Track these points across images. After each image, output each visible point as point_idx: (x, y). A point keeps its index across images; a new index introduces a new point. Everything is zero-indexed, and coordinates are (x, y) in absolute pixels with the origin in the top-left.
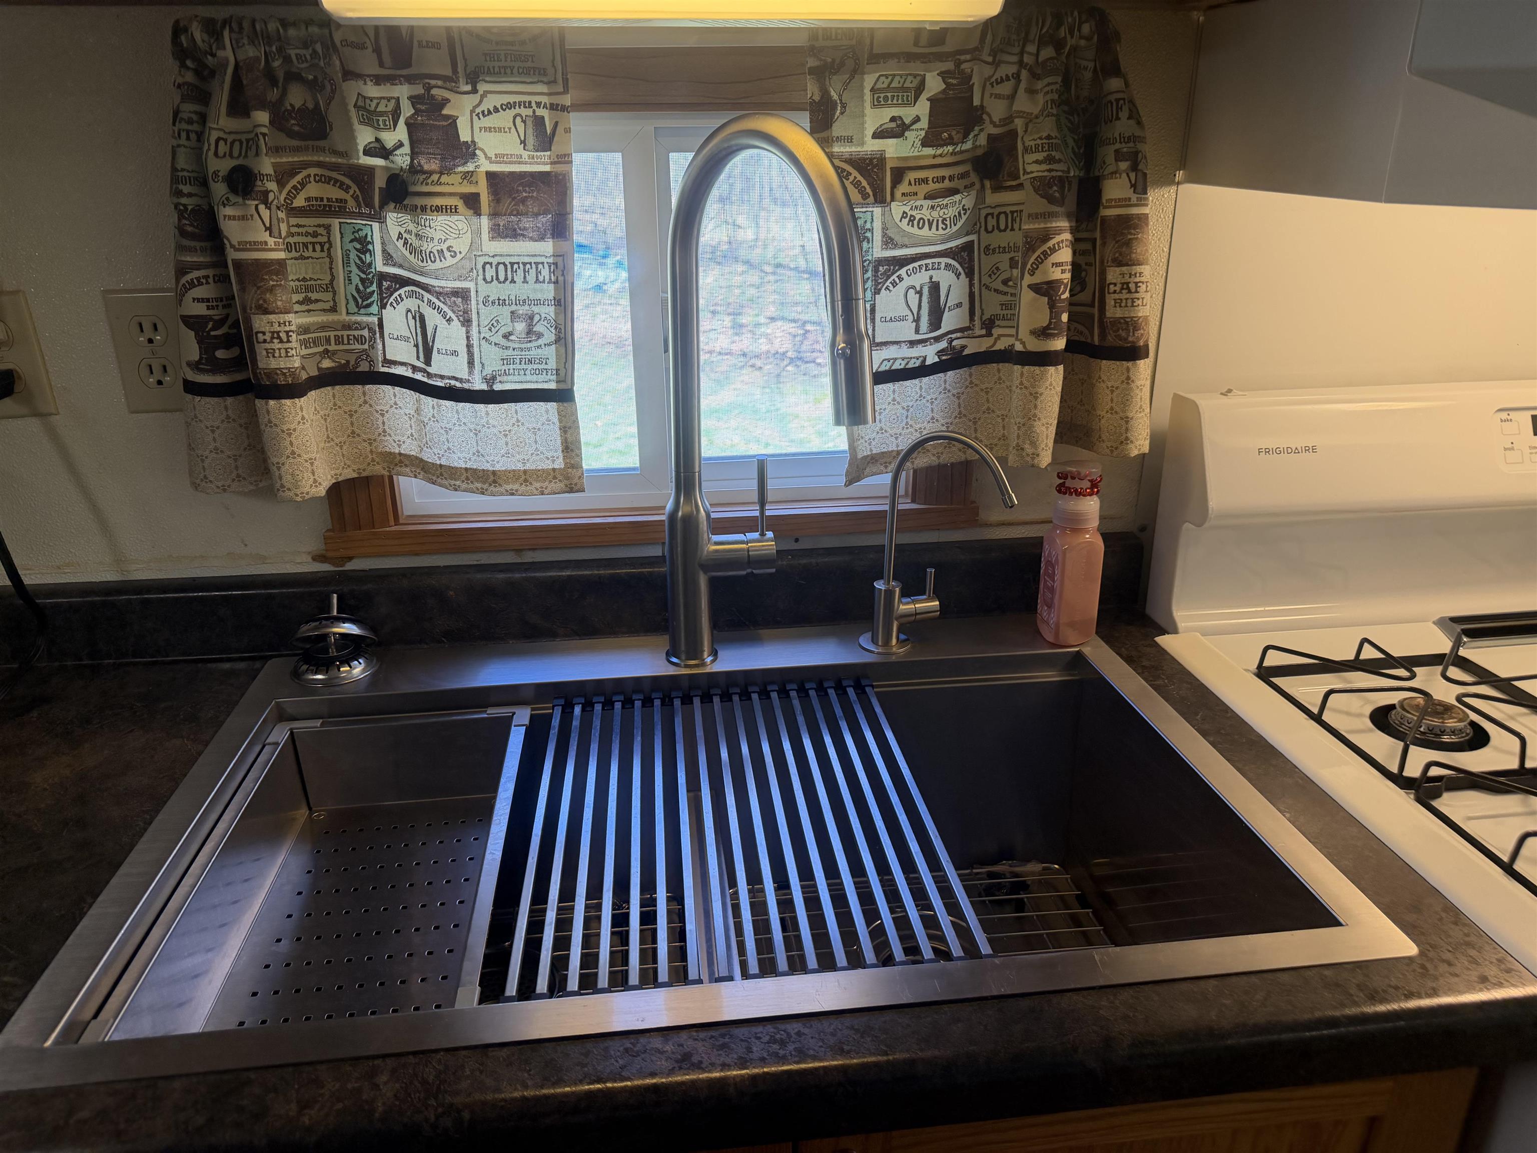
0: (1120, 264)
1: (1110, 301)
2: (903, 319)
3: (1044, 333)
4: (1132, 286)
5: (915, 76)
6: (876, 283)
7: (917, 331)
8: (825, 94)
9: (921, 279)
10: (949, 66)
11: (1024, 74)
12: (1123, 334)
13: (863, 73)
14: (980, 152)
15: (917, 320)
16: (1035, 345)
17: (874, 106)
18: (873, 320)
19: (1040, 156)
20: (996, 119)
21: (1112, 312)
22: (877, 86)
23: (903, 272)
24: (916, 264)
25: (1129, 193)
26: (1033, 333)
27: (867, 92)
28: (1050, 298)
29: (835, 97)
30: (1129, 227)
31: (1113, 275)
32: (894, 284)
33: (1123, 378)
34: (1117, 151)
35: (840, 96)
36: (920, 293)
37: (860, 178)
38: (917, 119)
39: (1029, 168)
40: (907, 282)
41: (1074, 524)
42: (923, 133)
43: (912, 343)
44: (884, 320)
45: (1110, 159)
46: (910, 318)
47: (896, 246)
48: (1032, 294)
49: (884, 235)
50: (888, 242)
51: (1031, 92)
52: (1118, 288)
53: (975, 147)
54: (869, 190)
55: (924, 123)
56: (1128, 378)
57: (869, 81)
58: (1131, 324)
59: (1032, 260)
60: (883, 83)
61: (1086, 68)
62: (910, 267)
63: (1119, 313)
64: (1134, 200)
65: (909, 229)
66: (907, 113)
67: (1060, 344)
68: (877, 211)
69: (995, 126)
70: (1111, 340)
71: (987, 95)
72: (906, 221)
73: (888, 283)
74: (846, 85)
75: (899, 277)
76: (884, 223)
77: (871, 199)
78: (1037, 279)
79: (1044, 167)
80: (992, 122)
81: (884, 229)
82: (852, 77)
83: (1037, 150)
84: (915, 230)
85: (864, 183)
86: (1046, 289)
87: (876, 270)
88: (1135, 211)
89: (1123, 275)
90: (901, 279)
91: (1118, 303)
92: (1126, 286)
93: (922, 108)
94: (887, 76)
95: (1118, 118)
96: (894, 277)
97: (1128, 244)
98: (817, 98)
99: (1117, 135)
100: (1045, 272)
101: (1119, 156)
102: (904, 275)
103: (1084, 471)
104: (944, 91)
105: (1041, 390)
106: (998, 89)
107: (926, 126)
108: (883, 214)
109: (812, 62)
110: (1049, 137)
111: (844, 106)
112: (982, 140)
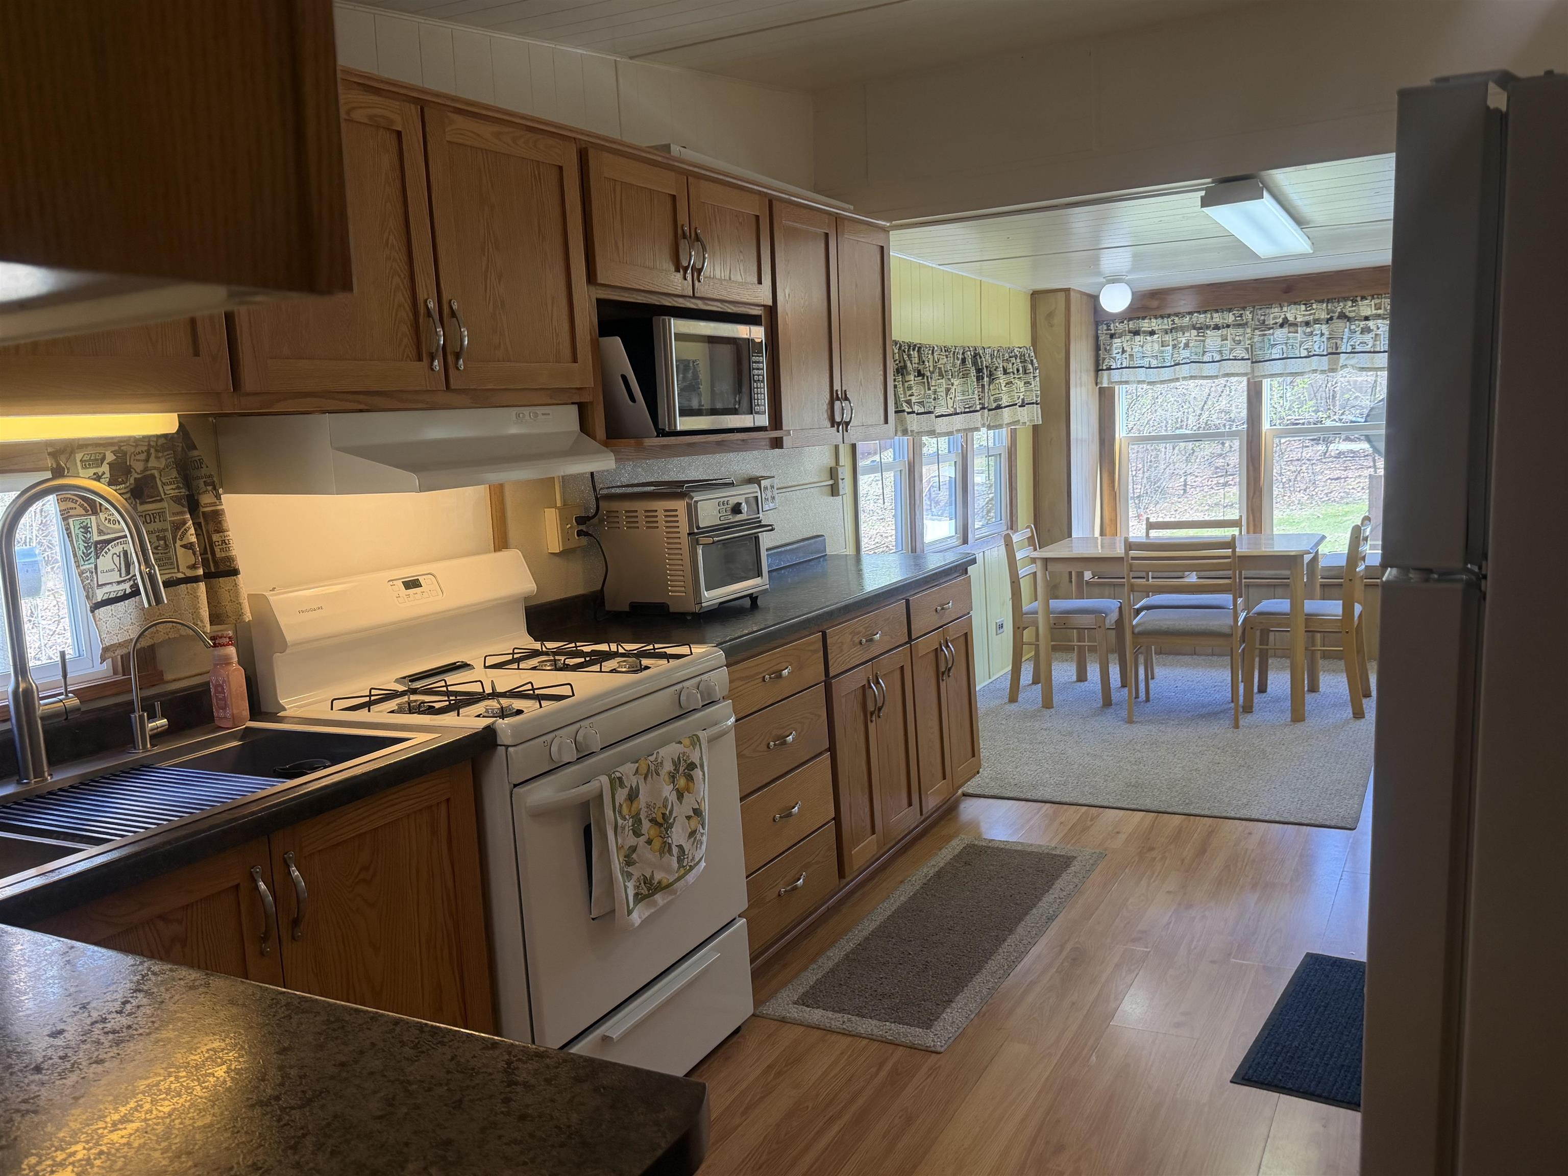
0: (219, 532)
1: (217, 549)
2: (113, 570)
3: (193, 567)
4: (227, 541)
5: (100, 453)
6: (97, 554)
7: (121, 576)
8: (58, 464)
9: (119, 549)
10: (116, 448)
11: (152, 450)
12: (229, 564)
13: (75, 453)
14: (132, 487)
15: (120, 571)
16: (190, 573)
17: (83, 468)
18: (96, 573)
19: (173, 487)
20: (138, 471)
21: (219, 555)
22: (84, 459)
23: (109, 546)
24: (115, 542)
25: (215, 500)
26: (188, 567)
27: (79, 464)
28: (193, 550)
29: (63, 465)
30: (219, 515)
31: (216, 537)
32: (106, 553)
33: (233, 584)
34: (204, 482)
35: (65, 465)
36: (119, 556)
37: (83, 502)
38: (104, 473)
39: (168, 492)
40: (113, 551)
41: (226, 661)
42: (108, 479)
43: (119, 583)
44: (103, 572)
45: (202, 485)
46: (116, 569)
47: (105, 534)
48: (183, 549)
49: (98, 529)
50: (100, 532)
51: (157, 458)
52: (220, 543)
53: (130, 484)
54: (88, 508)
55: (107, 475)
56: (236, 584)
57: (79, 457)
58: (230, 559)
59: (180, 533)
60: (86, 458)
61: (178, 446)
62: (113, 543)
63: (223, 555)
64: (218, 503)
65: (109, 525)
66: (100, 471)
67: (200, 572)
68: (93, 518)
69: (138, 474)
70: (222, 567)
71: (132, 460)
72: (107, 521)
73: (103, 553)
74: (68, 459)
75: (108, 549)
76: (97, 523)
77: (90, 512)
78: (184, 542)
79: (177, 491)
80: (136, 472)
81: (98, 526)
82: (70, 455)
83: (171, 484)
84: (112, 526)
85: (86, 505)
86: (189, 546)
87: (96, 547)
88: (219, 508)
89: (221, 537)
90: (109, 550)
91: (222, 550)
92: (224, 542)
93: (105, 468)
94: (88, 454)
95: (202, 468)
96: (106, 549)
97: (220, 522)
98: (55, 466)
99: (203, 475)
100: (188, 539)
101: (206, 484)
102: (111, 548)
103: (225, 633)
104: (115, 460)
105: (199, 594)
106: (138, 457)
107: (109, 476)
108: (96, 519)
109: (50, 450)
110: (175, 478)
111: (68, 469)
112: (132, 480)
